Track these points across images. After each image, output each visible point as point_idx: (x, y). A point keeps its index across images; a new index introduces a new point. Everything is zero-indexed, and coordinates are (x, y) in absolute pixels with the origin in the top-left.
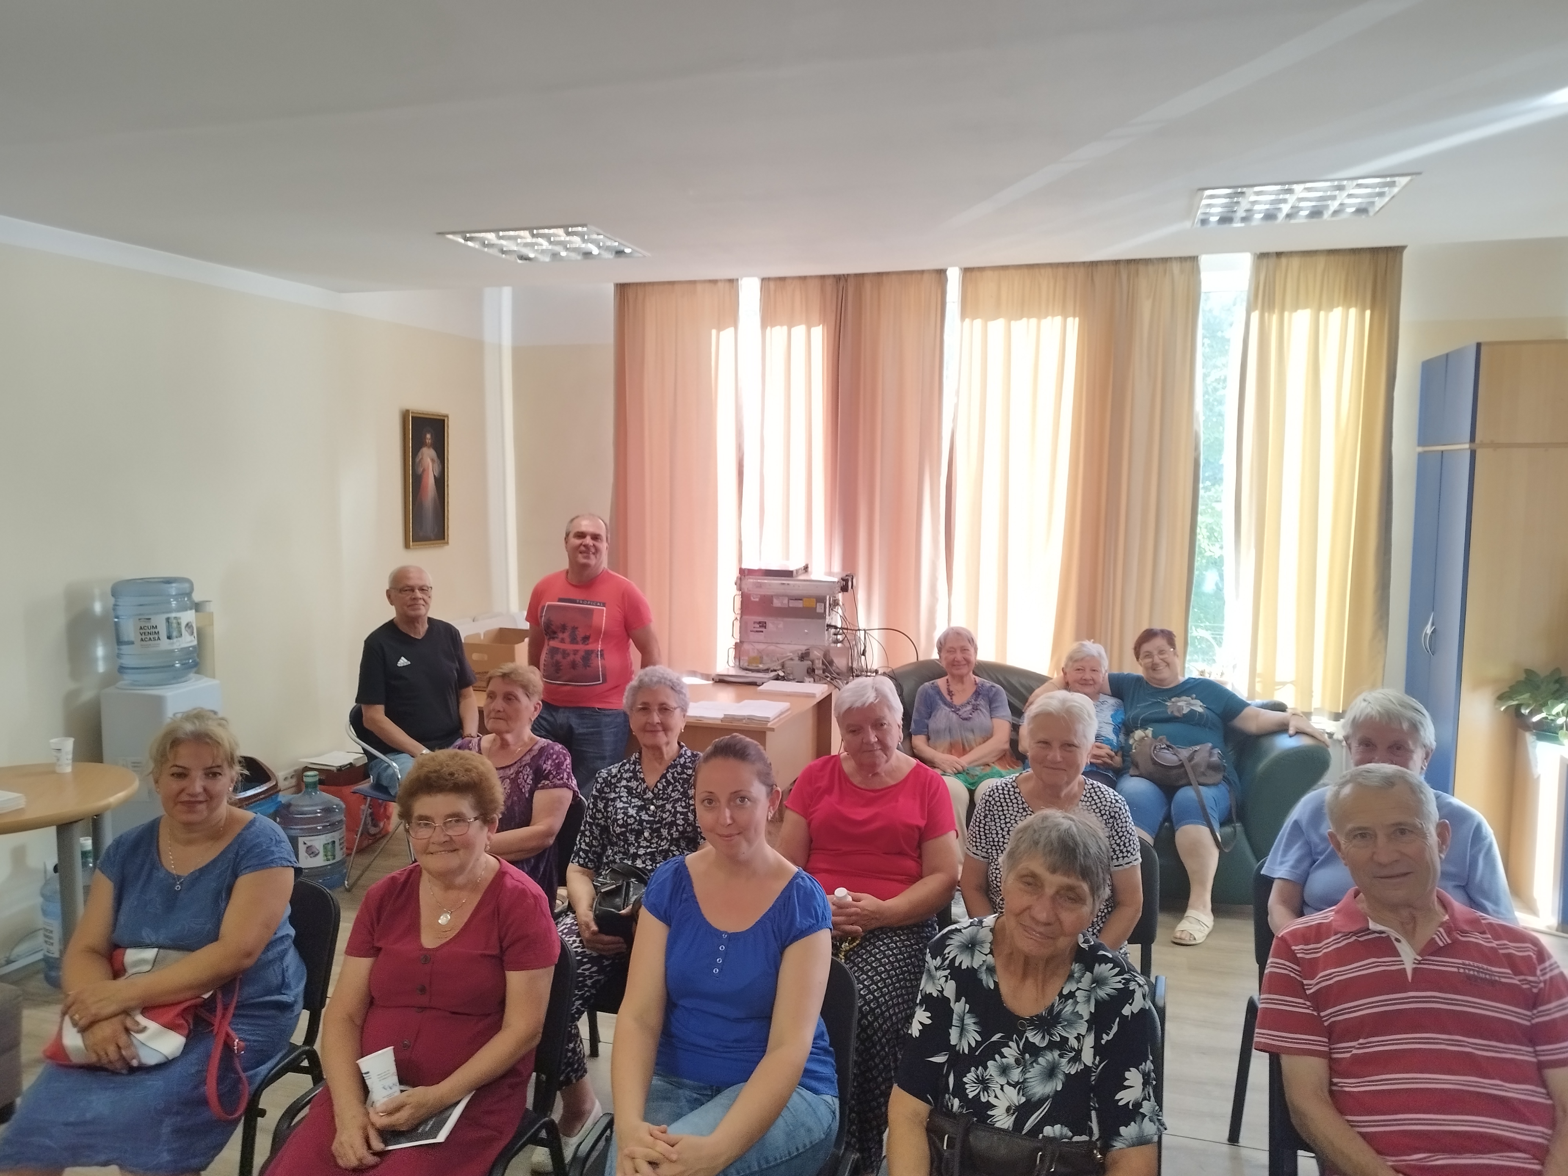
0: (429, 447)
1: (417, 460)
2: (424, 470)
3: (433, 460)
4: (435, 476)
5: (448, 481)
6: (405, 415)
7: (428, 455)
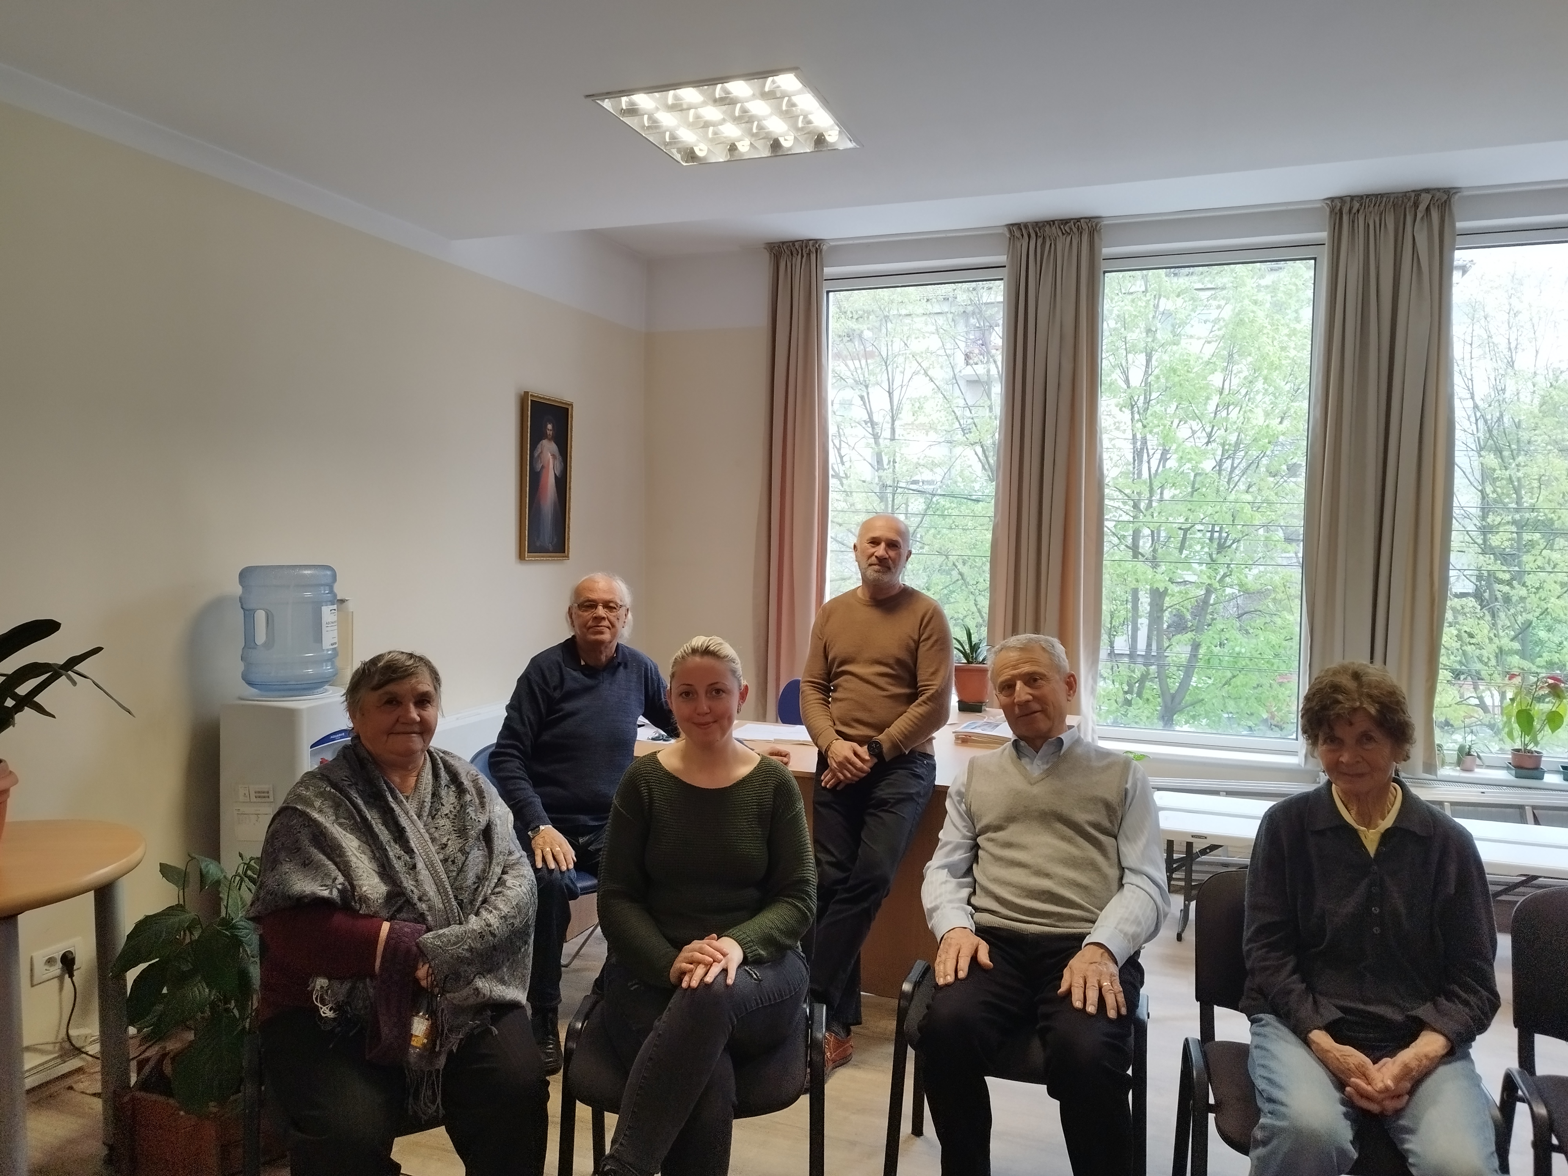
0: (550, 440)
1: (536, 455)
2: (543, 467)
3: (553, 455)
4: (555, 474)
5: (570, 483)
6: (523, 398)
7: (548, 448)
